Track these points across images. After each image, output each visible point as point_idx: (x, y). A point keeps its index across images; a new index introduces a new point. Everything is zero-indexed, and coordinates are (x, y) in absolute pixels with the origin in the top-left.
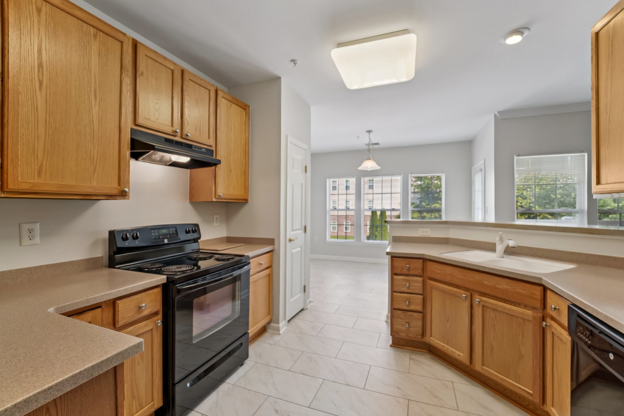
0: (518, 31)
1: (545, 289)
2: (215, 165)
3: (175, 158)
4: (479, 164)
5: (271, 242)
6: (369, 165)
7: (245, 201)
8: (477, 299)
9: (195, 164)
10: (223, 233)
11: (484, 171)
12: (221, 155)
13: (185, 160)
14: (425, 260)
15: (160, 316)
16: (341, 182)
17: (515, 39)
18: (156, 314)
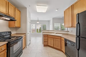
0: (57, 9)
1: (61, 37)
2: (15, 21)
3: (7, 19)
4: (50, 23)
5: (25, 34)
6: (38, 23)
7: (20, 27)
8: (54, 39)
9: (11, 20)
10: (15, 33)
11: (51, 24)
12: (16, 19)
13: (9, 19)
14: (48, 35)
15: (6, 50)
16: (33, 25)
17: (57, 10)
18: (5, 49)
